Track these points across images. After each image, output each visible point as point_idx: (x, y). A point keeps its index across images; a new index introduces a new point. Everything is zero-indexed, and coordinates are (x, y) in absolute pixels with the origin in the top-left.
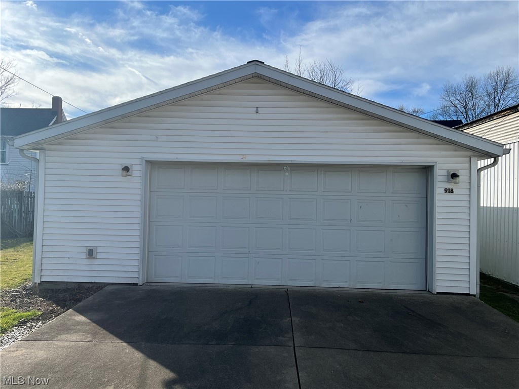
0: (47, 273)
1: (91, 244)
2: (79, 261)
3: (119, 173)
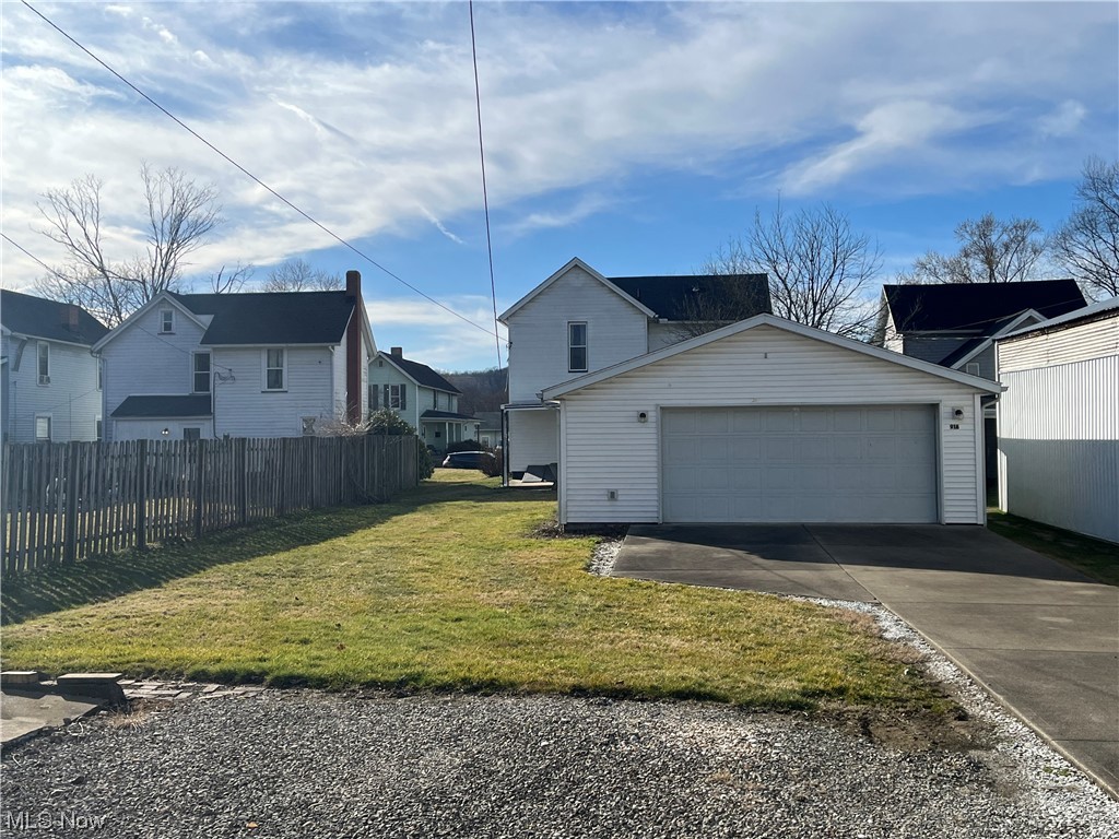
0: (572, 515)
1: (613, 487)
2: (601, 503)
3: (635, 419)
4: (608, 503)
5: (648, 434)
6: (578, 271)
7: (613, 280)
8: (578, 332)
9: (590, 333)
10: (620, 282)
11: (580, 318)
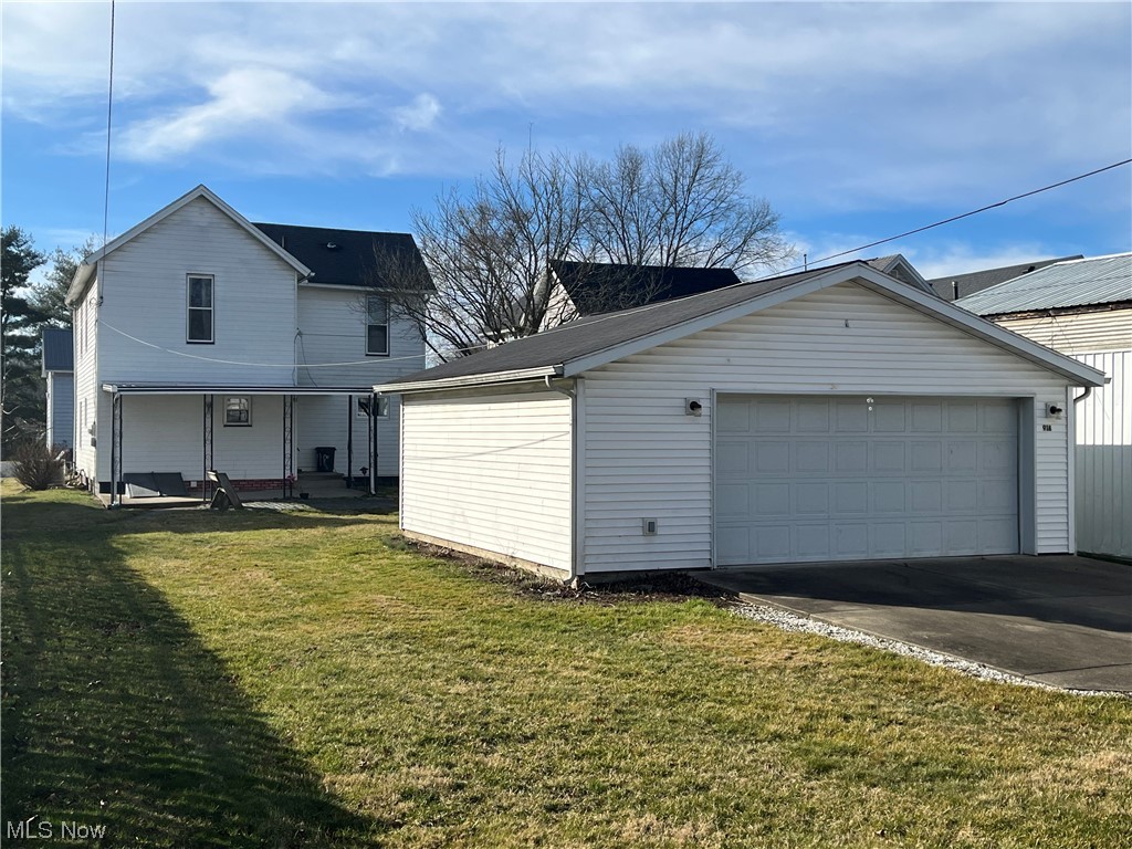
1: (652, 515)
2: (634, 540)
3: (682, 411)
4: (642, 540)
5: (698, 432)
6: (202, 204)
7: (259, 226)
8: (200, 289)
9: (219, 290)
10: (270, 230)
11: (204, 270)
